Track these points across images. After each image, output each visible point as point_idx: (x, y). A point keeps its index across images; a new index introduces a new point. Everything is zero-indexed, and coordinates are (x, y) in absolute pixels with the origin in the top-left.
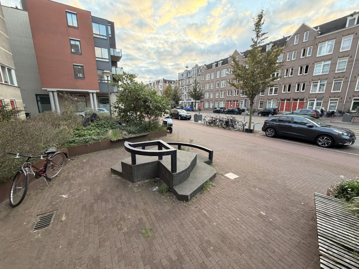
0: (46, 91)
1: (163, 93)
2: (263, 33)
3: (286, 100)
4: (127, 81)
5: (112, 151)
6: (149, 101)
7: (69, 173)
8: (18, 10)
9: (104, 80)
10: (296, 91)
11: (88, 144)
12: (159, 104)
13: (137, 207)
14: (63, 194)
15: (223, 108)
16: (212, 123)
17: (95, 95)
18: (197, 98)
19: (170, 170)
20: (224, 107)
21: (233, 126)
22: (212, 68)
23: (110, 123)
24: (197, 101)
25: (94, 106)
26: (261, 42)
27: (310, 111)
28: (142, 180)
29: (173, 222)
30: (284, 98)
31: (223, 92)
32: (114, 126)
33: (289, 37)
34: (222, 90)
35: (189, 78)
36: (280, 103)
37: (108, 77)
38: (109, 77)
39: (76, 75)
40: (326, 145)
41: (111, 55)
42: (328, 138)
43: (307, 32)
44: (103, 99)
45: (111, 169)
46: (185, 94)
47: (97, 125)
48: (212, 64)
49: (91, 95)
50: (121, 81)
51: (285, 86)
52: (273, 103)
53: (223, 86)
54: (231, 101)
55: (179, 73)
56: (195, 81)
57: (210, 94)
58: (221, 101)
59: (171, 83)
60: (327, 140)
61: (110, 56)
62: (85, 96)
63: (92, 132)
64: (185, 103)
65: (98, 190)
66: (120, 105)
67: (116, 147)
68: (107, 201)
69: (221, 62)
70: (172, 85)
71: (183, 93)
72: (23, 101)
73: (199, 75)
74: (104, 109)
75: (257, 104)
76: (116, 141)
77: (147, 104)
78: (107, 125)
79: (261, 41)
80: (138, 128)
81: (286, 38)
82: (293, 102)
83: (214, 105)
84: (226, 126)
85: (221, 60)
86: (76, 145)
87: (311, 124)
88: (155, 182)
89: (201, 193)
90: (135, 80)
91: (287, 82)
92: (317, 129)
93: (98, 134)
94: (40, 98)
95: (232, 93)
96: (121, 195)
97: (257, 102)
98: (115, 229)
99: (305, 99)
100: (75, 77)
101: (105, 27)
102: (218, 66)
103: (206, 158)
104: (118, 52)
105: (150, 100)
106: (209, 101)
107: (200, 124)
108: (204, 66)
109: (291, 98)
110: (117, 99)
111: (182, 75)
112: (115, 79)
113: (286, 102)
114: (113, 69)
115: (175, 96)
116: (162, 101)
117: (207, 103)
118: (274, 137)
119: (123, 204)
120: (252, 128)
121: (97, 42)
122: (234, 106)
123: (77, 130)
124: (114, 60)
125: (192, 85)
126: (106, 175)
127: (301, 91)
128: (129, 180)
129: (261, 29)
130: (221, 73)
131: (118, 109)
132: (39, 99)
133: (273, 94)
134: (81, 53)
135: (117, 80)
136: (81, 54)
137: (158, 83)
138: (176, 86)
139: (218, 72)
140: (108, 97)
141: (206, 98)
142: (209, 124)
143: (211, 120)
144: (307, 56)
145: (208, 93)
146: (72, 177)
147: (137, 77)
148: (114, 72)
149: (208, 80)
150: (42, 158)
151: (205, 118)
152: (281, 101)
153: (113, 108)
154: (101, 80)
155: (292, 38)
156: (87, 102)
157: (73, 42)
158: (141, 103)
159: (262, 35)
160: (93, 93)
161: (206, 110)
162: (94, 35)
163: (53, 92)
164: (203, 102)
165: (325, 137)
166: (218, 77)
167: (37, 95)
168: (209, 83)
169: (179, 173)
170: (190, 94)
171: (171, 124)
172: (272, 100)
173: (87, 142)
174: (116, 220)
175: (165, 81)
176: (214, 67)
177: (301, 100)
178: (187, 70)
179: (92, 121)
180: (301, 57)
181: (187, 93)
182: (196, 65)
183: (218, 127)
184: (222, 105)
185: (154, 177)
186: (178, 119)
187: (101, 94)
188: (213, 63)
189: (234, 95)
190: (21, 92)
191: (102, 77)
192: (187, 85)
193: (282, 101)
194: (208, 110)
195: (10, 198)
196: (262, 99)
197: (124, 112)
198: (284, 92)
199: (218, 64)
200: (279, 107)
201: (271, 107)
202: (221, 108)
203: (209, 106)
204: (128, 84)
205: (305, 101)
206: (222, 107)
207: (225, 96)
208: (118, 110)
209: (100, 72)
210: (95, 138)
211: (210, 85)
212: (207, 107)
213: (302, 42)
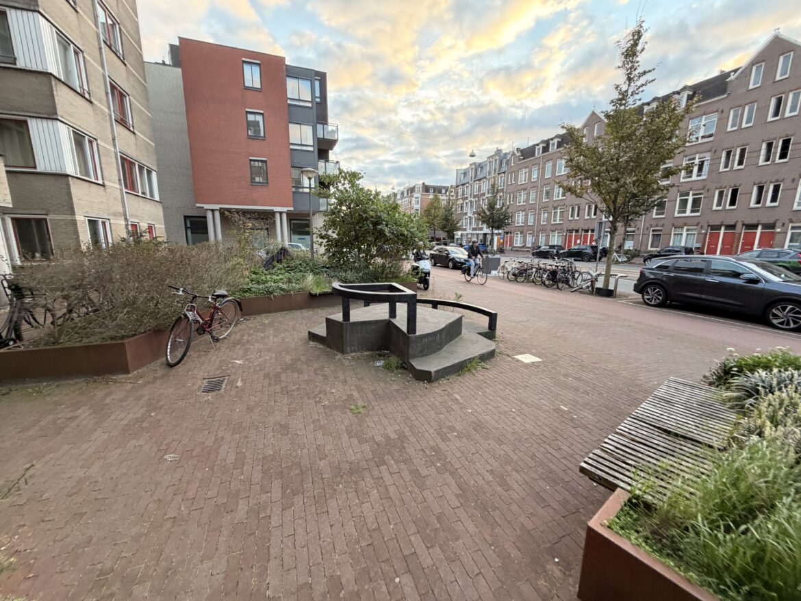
0: (201, 209)
1: (421, 214)
2: (642, 71)
3: (723, 228)
4: (345, 186)
5: (311, 312)
6: (384, 223)
7: (243, 336)
8: (165, 67)
9: (303, 188)
10: (753, 204)
11: (272, 296)
12: (404, 229)
13: (346, 381)
14: (236, 359)
15: (557, 246)
16: (521, 275)
17: (284, 216)
18: (496, 225)
19: (406, 331)
20: (559, 244)
21: (567, 282)
22: (534, 155)
23: (311, 264)
24: (496, 231)
25: (283, 236)
26: (637, 92)
27: (789, 253)
28: (358, 351)
29: (401, 402)
30: (717, 223)
31: (559, 211)
32: (317, 270)
33: (735, 71)
34: (556, 205)
35: (479, 180)
36: (706, 234)
37: (310, 179)
38: (313, 181)
39: (253, 179)
40: (792, 325)
41: (318, 136)
42: (798, 309)
43: (788, 54)
44: (300, 225)
45: (309, 333)
46: (469, 215)
47: (288, 267)
48: (534, 146)
49: (278, 216)
50: (333, 186)
51: (721, 194)
52: (687, 234)
53: (558, 197)
54: (577, 231)
55: (457, 170)
56: (493, 186)
57: (527, 215)
58: (553, 231)
59: (440, 192)
60: (794, 313)
61: (316, 140)
62: (266, 217)
63: (278, 278)
64: (469, 236)
65: (288, 359)
66: (330, 232)
67: (318, 307)
68: (300, 372)
69: (556, 141)
70: (441, 197)
71: (466, 214)
72: (166, 228)
73: (504, 173)
74: (300, 245)
75: (645, 237)
76: (320, 295)
77: (379, 227)
78: (305, 268)
79: (637, 89)
80: (361, 274)
81: (728, 75)
82: (745, 233)
83: (537, 240)
84: (553, 281)
85: (557, 136)
86: (253, 296)
87: (753, 276)
88: (380, 355)
89: (459, 375)
90: (359, 184)
91: (728, 184)
92: (768, 286)
93: (290, 281)
94: (191, 222)
95: (581, 212)
96: (323, 367)
97: (646, 232)
98: (312, 401)
99: (779, 224)
100: (252, 182)
101: (309, 83)
102: (548, 151)
103: (485, 328)
104: (332, 130)
105: (387, 222)
106: (525, 231)
107: (495, 278)
108: (516, 152)
109: (737, 222)
110: (325, 221)
111: (465, 174)
112: (324, 184)
113: (725, 233)
114: (321, 164)
115: (446, 219)
116: (409, 223)
117: (519, 235)
118: (662, 305)
119: (325, 377)
120: (611, 287)
121: (294, 114)
122: (585, 241)
123: (255, 273)
124: (324, 148)
125: (487, 195)
126: (300, 342)
127: (768, 204)
128: (338, 350)
129: (637, 62)
130: (554, 166)
131: (326, 240)
132: (189, 225)
133: (688, 213)
134: (265, 137)
135: (326, 184)
136: (264, 139)
137: (411, 193)
138: (449, 200)
139: (549, 165)
140: (309, 220)
141: (516, 225)
142: (513, 277)
143: (518, 269)
144: (787, 114)
145: (522, 214)
146: (248, 341)
147: (363, 177)
148: (321, 172)
149: (523, 182)
150: (210, 300)
151: (506, 265)
152: (709, 231)
153: (317, 237)
154: (297, 188)
155: (745, 73)
156: (271, 230)
157: (251, 118)
158: (368, 226)
159: (640, 77)
160: (281, 213)
161: (517, 251)
162: (289, 102)
163: (213, 211)
164: (511, 233)
165: (790, 307)
166: (548, 175)
167: (186, 217)
168: (524, 190)
169: (420, 335)
170: (480, 215)
171: (428, 271)
172: (685, 228)
173: (271, 293)
174: (313, 392)
175: (426, 189)
176: (538, 153)
177: (765, 226)
178: (475, 163)
179: (279, 261)
180: (770, 119)
181: (474, 213)
182: (498, 150)
183: (533, 284)
184: (556, 240)
185: (379, 349)
186: (447, 267)
187: (297, 214)
188: (538, 145)
189: (586, 217)
190: (164, 211)
191: (298, 184)
192: (474, 197)
193: (711, 230)
194: (520, 251)
195: (167, 356)
196: (657, 226)
197: (336, 246)
198: (720, 208)
199: (548, 145)
200: (704, 246)
201: (683, 244)
202: (552, 247)
203: (525, 241)
204: (347, 191)
205: (778, 230)
206: (556, 244)
207: (562, 220)
208: (326, 242)
209: (295, 173)
210: (285, 286)
211: (528, 194)
212: (519, 245)
213: (772, 81)
